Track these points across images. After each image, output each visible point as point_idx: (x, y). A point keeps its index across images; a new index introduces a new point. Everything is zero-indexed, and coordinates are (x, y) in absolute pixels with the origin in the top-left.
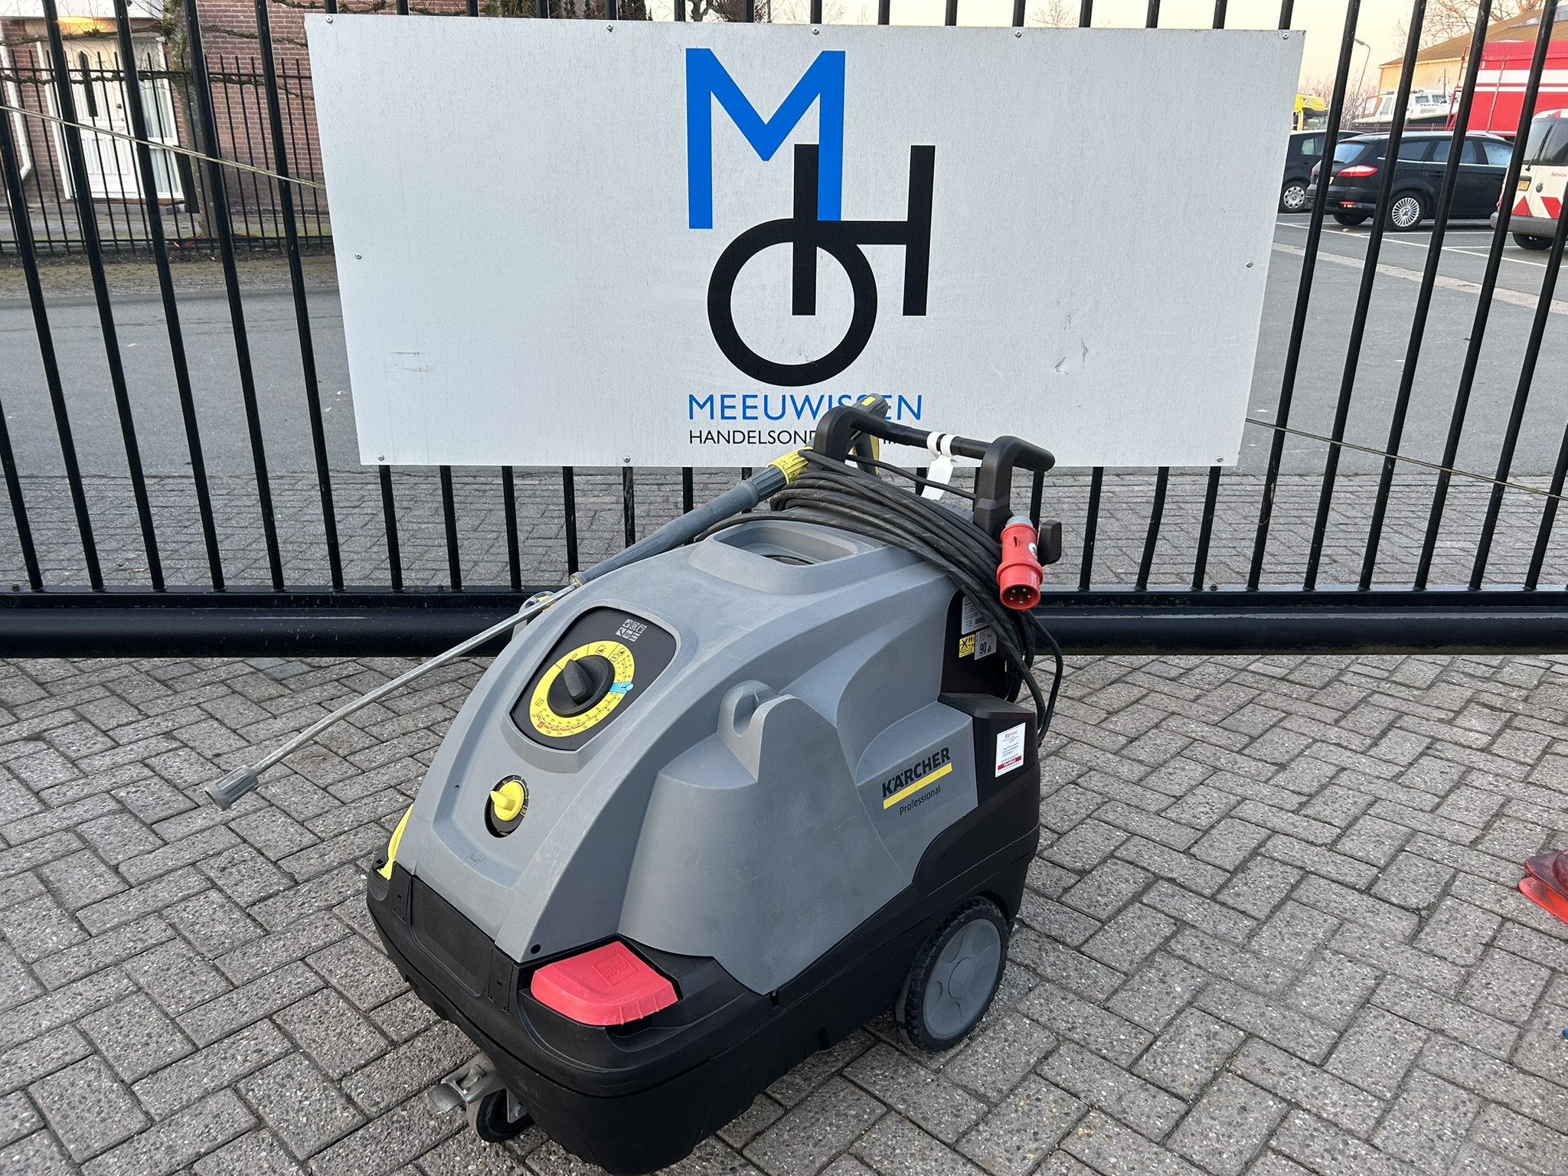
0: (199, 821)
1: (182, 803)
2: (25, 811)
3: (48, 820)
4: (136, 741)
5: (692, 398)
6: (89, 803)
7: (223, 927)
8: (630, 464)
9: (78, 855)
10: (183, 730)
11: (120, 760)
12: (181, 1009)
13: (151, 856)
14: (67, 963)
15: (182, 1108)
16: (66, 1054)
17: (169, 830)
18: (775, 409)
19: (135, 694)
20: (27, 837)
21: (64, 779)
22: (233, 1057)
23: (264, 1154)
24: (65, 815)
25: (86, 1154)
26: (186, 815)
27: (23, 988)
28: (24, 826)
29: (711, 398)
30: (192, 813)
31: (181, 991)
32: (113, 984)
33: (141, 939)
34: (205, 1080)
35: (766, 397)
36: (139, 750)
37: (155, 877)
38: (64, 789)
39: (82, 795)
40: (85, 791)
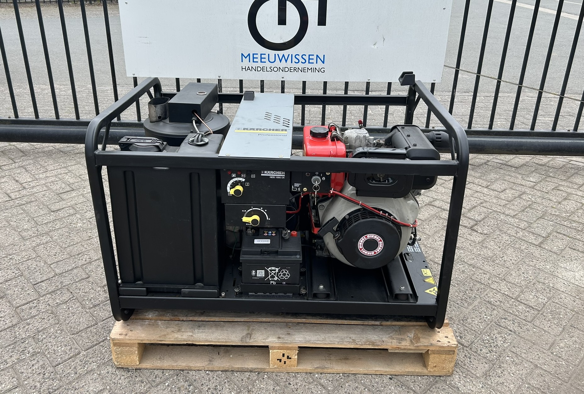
0: (74, 194)
1: (68, 189)
2: (17, 190)
3: (24, 192)
4: (54, 170)
5: (242, 54)
6: (38, 188)
7: (81, 225)
8: (221, 78)
9: (35, 202)
10: (69, 167)
11: (48, 175)
12: (66, 246)
13: (58, 204)
14: (30, 233)
15: (66, 272)
16: (30, 257)
17: (64, 196)
18: (272, 59)
19: (54, 156)
20: (18, 197)
21: (30, 180)
22: (82, 260)
23: (90, 285)
24: (30, 191)
25: (36, 283)
26: (69, 192)
27: (16, 239)
28: (17, 193)
29: (249, 55)
30: (71, 192)
31: (66, 241)
32: (45, 239)
33: (54, 227)
34: (73, 265)
35: (269, 54)
36: (55, 173)
37: (59, 210)
38: (30, 183)
39: (36, 185)
40: (37, 184)
